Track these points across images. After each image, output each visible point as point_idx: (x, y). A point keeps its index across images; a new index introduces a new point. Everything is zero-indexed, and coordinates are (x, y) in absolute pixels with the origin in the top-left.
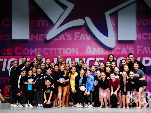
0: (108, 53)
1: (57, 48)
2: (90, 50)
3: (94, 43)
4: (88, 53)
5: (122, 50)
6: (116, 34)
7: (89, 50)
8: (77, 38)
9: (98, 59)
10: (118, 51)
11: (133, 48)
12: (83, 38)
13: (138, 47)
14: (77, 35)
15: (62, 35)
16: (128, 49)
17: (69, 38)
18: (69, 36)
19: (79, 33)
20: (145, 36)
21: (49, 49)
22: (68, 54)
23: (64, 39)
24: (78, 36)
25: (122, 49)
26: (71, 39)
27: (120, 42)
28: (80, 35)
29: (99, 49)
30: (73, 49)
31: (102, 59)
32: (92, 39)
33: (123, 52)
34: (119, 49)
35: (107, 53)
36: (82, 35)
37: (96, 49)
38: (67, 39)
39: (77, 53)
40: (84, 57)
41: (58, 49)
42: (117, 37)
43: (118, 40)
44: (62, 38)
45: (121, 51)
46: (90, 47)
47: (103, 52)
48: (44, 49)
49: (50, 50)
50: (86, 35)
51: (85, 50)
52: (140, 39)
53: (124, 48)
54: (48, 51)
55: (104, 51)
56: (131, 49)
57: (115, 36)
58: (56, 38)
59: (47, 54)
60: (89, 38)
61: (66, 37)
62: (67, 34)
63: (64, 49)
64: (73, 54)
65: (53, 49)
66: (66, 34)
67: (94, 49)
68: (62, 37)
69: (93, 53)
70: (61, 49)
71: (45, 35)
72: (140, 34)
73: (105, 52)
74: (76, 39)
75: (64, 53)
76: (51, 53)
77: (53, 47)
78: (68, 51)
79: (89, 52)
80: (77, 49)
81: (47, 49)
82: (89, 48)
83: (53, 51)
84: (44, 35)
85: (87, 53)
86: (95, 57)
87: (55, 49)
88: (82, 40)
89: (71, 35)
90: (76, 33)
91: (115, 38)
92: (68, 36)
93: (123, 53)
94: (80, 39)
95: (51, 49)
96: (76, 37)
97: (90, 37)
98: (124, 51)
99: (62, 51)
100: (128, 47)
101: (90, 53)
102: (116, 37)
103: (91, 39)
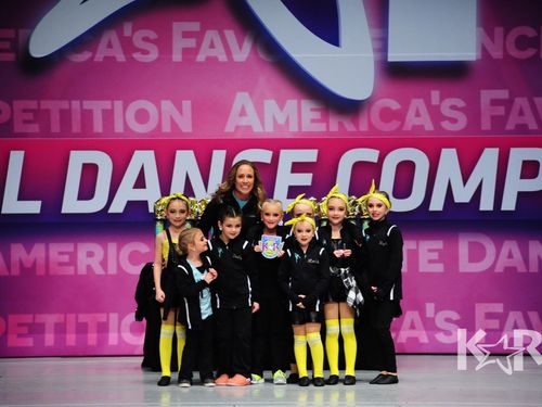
0: (341, 124)
1: (81, 98)
2: (250, 108)
3: (268, 78)
4: (237, 127)
5: (407, 110)
6: (377, 32)
7: (243, 113)
8: (186, 51)
9: (288, 157)
10: (387, 114)
11: (460, 103)
12: (212, 53)
13: (486, 96)
14: (186, 35)
15: (111, 36)
16: (438, 107)
17: (145, 52)
18: (146, 39)
19: (195, 26)
20: (522, 43)
21: (46, 104)
22: (140, 129)
23: (121, 58)
24: (191, 43)
25: (406, 105)
26: (153, 55)
27: (397, 73)
28: (199, 36)
29: (292, 104)
30: (167, 105)
31: (310, 156)
32: (262, 56)
33: (411, 120)
34: (394, 105)
35: (334, 126)
36: (211, 35)
37: (281, 105)
38: (137, 56)
39: (186, 126)
40: (219, 145)
41: (88, 105)
42: (382, 44)
43: (390, 60)
44: (109, 48)
45: (400, 116)
46: (251, 95)
47: (313, 121)
48: (19, 105)
49: (48, 112)
50: (230, 35)
51: (224, 113)
52: (497, 54)
53: (417, 104)
54: (41, 116)
55: (317, 115)
56: (453, 107)
57: (373, 39)
58: (80, 52)
59: (34, 128)
60: (243, 52)
61: (128, 46)
62: (133, 32)
63: (119, 104)
64: (166, 128)
65: (65, 105)
66: (127, 29)
67: (270, 105)
68: (110, 46)
69: (263, 124)
70: (107, 104)
71: (21, 32)
72: (499, 31)
73: (325, 119)
74: (177, 57)
75: (119, 128)
76: (55, 128)
77: (63, 97)
78: (142, 116)
79: (244, 122)
80: (187, 105)
81: (33, 104)
82: (242, 99)
83: (66, 116)
84: (17, 34)
85: (232, 127)
86: (276, 145)
87: (76, 104)
88: (211, 61)
89: (153, 35)
90: (179, 27)
91: (375, 50)
92: (138, 42)
93: (414, 127)
94: (201, 58)
95: (53, 106)
96: (179, 45)
97: (247, 46)
98: (418, 117)
99: (108, 116)
100: (435, 95)
101: (249, 128)
102: (379, 45)
103: (256, 53)
